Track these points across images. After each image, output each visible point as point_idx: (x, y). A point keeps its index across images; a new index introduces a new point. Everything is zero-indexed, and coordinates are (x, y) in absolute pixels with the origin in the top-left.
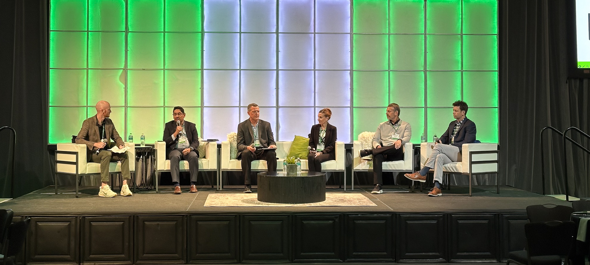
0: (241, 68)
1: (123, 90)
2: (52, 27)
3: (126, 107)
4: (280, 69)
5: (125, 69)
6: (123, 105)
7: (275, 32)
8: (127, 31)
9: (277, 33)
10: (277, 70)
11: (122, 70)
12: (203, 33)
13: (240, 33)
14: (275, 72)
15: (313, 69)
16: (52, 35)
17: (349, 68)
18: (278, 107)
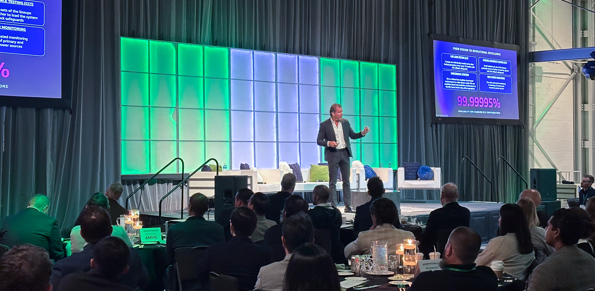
0: (255, 110)
1: (175, 126)
2: (123, 67)
3: (178, 141)
4: (278, 111)
5: (177, 108)
6: (176, 139)
7: (274, 81)
8: (177, 75)
9: (276, 82)
10: (277, 112)
11: (174, 108)
12: (230, 79)
13: (254, 81)
14: (275, 114)
15: (298, 112)
16: (123, 75)
17: (318, 113)
18: (278, 142)
